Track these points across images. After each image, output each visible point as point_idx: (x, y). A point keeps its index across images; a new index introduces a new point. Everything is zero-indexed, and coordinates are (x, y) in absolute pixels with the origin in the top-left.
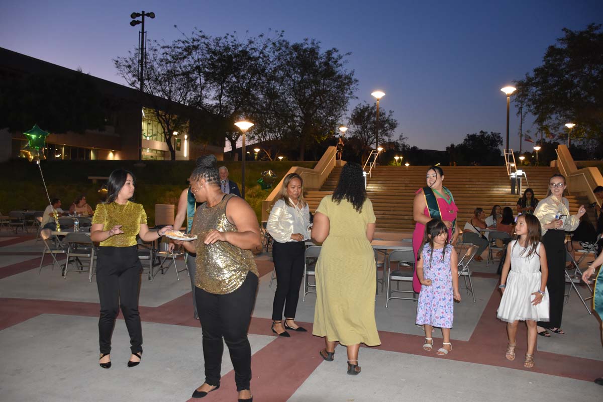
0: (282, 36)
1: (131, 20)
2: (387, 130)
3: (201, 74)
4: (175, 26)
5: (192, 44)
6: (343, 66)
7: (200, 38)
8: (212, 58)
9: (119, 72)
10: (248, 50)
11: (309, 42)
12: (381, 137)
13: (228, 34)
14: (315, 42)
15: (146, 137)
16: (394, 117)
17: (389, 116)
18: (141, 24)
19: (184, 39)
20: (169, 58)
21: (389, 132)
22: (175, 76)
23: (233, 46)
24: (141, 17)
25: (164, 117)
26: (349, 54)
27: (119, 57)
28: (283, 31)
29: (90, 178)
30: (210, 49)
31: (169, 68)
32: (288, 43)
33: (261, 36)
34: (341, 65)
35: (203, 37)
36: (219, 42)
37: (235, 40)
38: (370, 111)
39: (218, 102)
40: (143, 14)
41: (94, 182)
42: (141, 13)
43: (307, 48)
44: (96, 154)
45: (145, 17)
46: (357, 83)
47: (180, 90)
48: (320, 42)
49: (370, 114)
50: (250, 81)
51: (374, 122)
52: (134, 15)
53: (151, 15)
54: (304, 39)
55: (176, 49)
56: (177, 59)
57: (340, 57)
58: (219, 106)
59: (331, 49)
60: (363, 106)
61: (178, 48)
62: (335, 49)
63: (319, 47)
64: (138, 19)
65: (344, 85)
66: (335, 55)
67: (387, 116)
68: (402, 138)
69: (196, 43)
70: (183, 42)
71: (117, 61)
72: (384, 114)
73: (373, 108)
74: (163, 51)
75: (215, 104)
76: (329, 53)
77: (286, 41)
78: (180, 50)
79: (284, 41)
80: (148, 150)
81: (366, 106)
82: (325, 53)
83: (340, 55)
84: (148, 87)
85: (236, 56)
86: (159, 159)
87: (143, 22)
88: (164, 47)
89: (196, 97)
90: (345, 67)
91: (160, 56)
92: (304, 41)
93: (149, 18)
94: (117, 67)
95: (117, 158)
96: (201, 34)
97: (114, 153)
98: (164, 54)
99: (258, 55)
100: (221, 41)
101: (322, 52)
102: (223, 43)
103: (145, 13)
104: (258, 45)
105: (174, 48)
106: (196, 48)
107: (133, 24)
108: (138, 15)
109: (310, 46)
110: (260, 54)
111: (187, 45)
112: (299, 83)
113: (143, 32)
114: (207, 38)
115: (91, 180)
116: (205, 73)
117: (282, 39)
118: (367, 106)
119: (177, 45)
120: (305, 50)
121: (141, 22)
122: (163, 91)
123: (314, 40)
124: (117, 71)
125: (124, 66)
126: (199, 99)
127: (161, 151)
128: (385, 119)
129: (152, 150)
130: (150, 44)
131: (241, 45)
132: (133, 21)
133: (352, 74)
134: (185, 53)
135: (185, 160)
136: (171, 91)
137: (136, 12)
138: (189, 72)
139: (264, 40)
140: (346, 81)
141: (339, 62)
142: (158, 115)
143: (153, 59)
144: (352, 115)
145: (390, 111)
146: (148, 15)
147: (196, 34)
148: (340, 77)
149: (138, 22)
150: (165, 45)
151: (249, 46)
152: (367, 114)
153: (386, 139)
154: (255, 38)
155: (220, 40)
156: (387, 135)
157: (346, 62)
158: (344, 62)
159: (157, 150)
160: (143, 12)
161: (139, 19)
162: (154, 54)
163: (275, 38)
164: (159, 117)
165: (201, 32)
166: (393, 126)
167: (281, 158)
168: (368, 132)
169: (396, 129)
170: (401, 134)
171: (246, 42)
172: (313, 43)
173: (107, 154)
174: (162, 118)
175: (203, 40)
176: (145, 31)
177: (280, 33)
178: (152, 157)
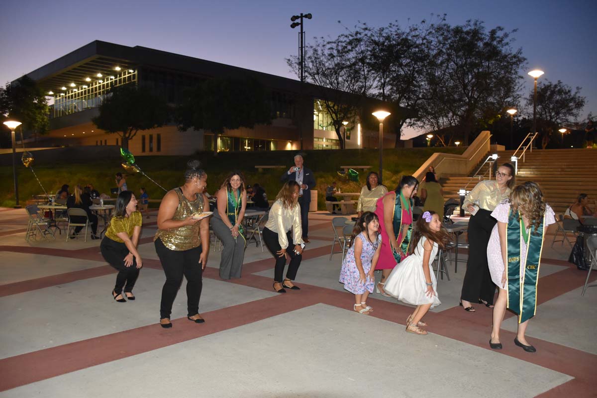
0: (445, 20)
1: (292, 22)
2: (572, 109)
3: (365, 65)
4: (339, 22)
5: (355, 37)
6: (510, 45)
7: (362, 31)
8: (374, 49)
9: (292, 69)
10: (410, 38)
11: (472, 23)
12: (564, 118)
13: (391, 24)
14: (478, 23)
15: (323, 127)
16: (581, 94)
17: (576, 93)
18: (300, 25)
19: (347, 33)
20: (335, 53)
21: (575, 111)
22: (342, 68)
23: (396, 35)
24: (300, 19)
25: (332, 108)
26: (515, 31)
27: (291, 56)
28: (445, 15)
29: (256, 167)
30: (372, 40)
31: (336, 62)
32: (449, 27)
33: (423, 22)
34: (507, 44)
35: (366, 29)
36: (382, 32)
37: (398, 29)
38: (552, 89)
39: (382, 91)
40: (302, 16)
41: (260, 170)
42: (300, 15)
43: (470, 29)
44: (276, 145)
45: (304, 18)
46: (526, 61)
47: (347, 81)
48: (483, 22)
49: (553, 93)
50: (414, 68)
51: (557, 102)
52: (294, 18)
53: (309, 16)
54: (467, 21)
55: (340, 44)
56: (342, 53)
57: (506, 35)
58: (383, 95)
59: (494, 28)
60: (544, 85)
61: (341, 42)
62: (499, 28)
63: (483, 28)
64: (297, 21)
65: (512, 65)
66: (500, 34)
67: (573, 93)
68: (591, 117)
69: (359, 36)
70: (346, 36)
71: (289, 60)
72: (569, 91)
73: (556, 86)
74: (329, 46)
75: (378, 94)
76: (493, 32)
77: (447, 25)
78: (344, 44)
79: (445, 25)
80: (324, 140)
81: (547, 83)
82: (489, 32)
83: (506, 33)
84: (318, 81)
85: (398, 44)
86: (334, 148)
87: (302, 24)
88: (329, 43)
89: (361, 88)
90: (512, 44)
91: (327, 52)
92: (467, 23)
93: (307, 19)
94: (290, 65)
95: (294, 148)
96: (364, 27)
97: (292, 144)
98: (329, 49)
99: (421, 42)
100: (384, 31)
101: (487, 32)
102: (386, 33)
103: (304, 15)
104: (421, 32)
105: (338, 42)
106: (359, 40)
107: (293, 26)
108: (297, 17)
109: (473, 28)
110: (423, 40)
111: (351, 38)
112: (462, 66)
113: (302, 32)
114: (370, 30)
115: (257, 169)
116: (368, 64)
117: (444, 22)
118: (549, 84)
119: (342, 39)
120: (468, 33)
121: (300, 24)
122: (331, 84)
123: (477, 21)
124: (289, 68)
125: (295, 63)
126: (363, 89)
127: (336, 140)
128: (571, 97)
129: (327, 139)
130: (317, 41)
131: (403, 33)
132: (294, 23)
133: (520, 52)
134: (349, 47)
135: (359, 148)
136: (338, 83)
137: (296, 15)
138: (354, 64)
139: (426, 26)
140: (514, 60)
141: (506, 41)
142: (328, 107)
143: (321, 55)
144: (531, 95)
145: (578, 88)
146: (306, 16)
147: (359, 27)
148: (506, 56)
149: (297, 24)
150: (330, 41)
151: (411, 33)
152: (549, 93)
153: (571, 119)
154: (416, 25)
155: (382, 30)
156: (572, 114)
157: (514, 39)
158: (510, 41)
159: (332, 140)
160: (302, 14)
161: (299, 21)
162: (322, 50)
163: (437, 22)
164: (329, 109)
165: (364, 24)
166: (580, 104)
167: (457, 143)
168: (550, 113)
169: (584, 108)
170: (589, 113)
171: (408, 31)
172: (476, 24)
173: (285, 145)
174: (331, 109)
175: (367, 32)
176: (303, 31)
177: (442, 16)
178: (327, 146)
